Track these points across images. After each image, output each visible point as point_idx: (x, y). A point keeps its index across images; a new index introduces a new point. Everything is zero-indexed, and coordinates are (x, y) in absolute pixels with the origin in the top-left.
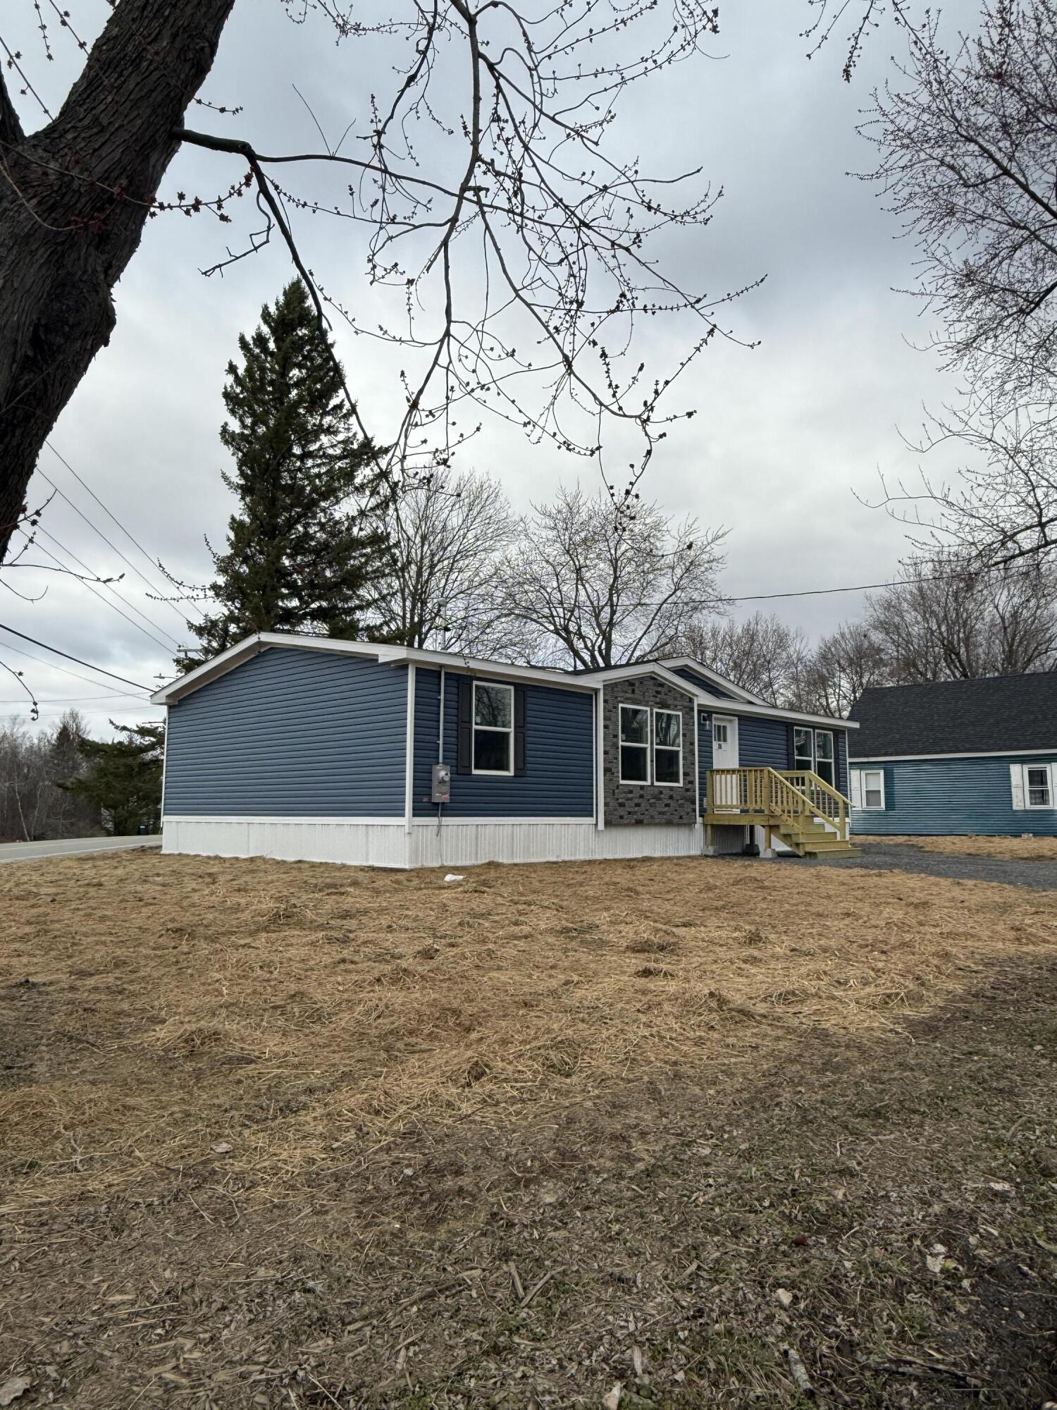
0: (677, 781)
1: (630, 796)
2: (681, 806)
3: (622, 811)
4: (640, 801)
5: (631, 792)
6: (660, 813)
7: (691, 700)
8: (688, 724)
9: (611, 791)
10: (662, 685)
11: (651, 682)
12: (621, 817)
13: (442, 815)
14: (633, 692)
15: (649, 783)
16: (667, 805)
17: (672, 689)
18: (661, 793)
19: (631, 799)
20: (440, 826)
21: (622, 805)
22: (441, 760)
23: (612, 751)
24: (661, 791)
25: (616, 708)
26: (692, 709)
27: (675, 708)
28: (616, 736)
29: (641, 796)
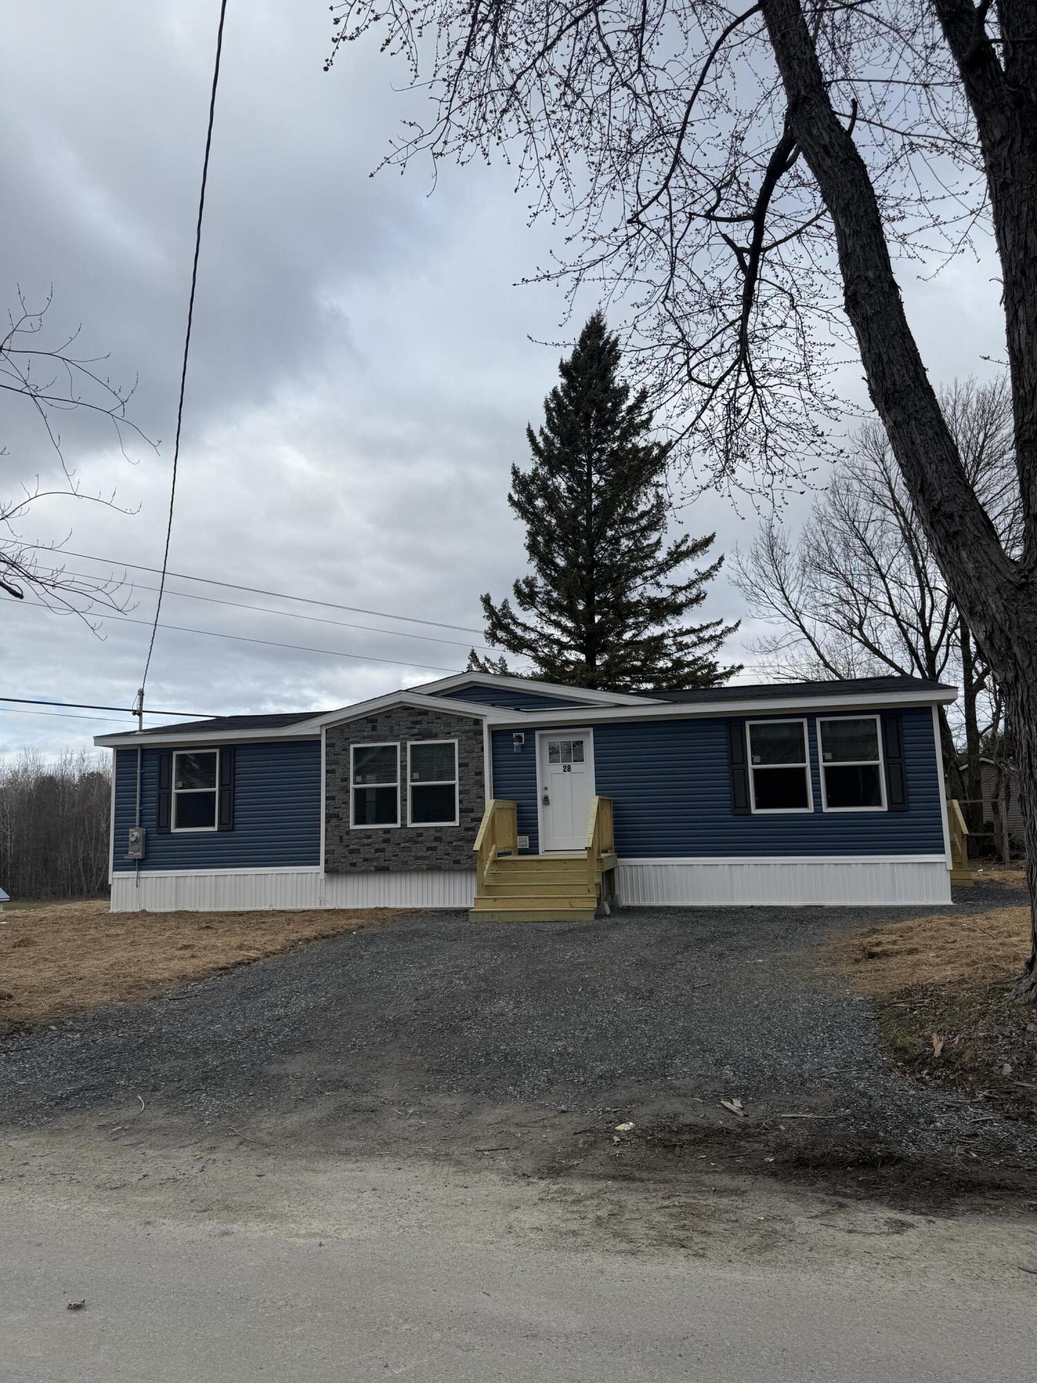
0: (453, 819)
1: (366, 841)
2: (455, 848)
3: (354, 858)
4: (383, 846)
5: (369, 837)
6: (417, 858)
7: (478, 722)
8: (473, 752)
9: (340, 836)
10: (425, 713)
11: (405, 714)
12: (353, 865)
13: (140, 869)
14: (374, 728)
15: (398, 825)
16: (429, 849)
17: (440, 715)
18: (421, 835)
19: (369, 844)
20: (138, 878)
21: (352, 852)
22: (137, 824)
23: (340, 796)
24: (420, 833)
25: (347, 750)
26: (481, 732)
27: (448, 735)
28: (346, 780)
29: (386, 841)
